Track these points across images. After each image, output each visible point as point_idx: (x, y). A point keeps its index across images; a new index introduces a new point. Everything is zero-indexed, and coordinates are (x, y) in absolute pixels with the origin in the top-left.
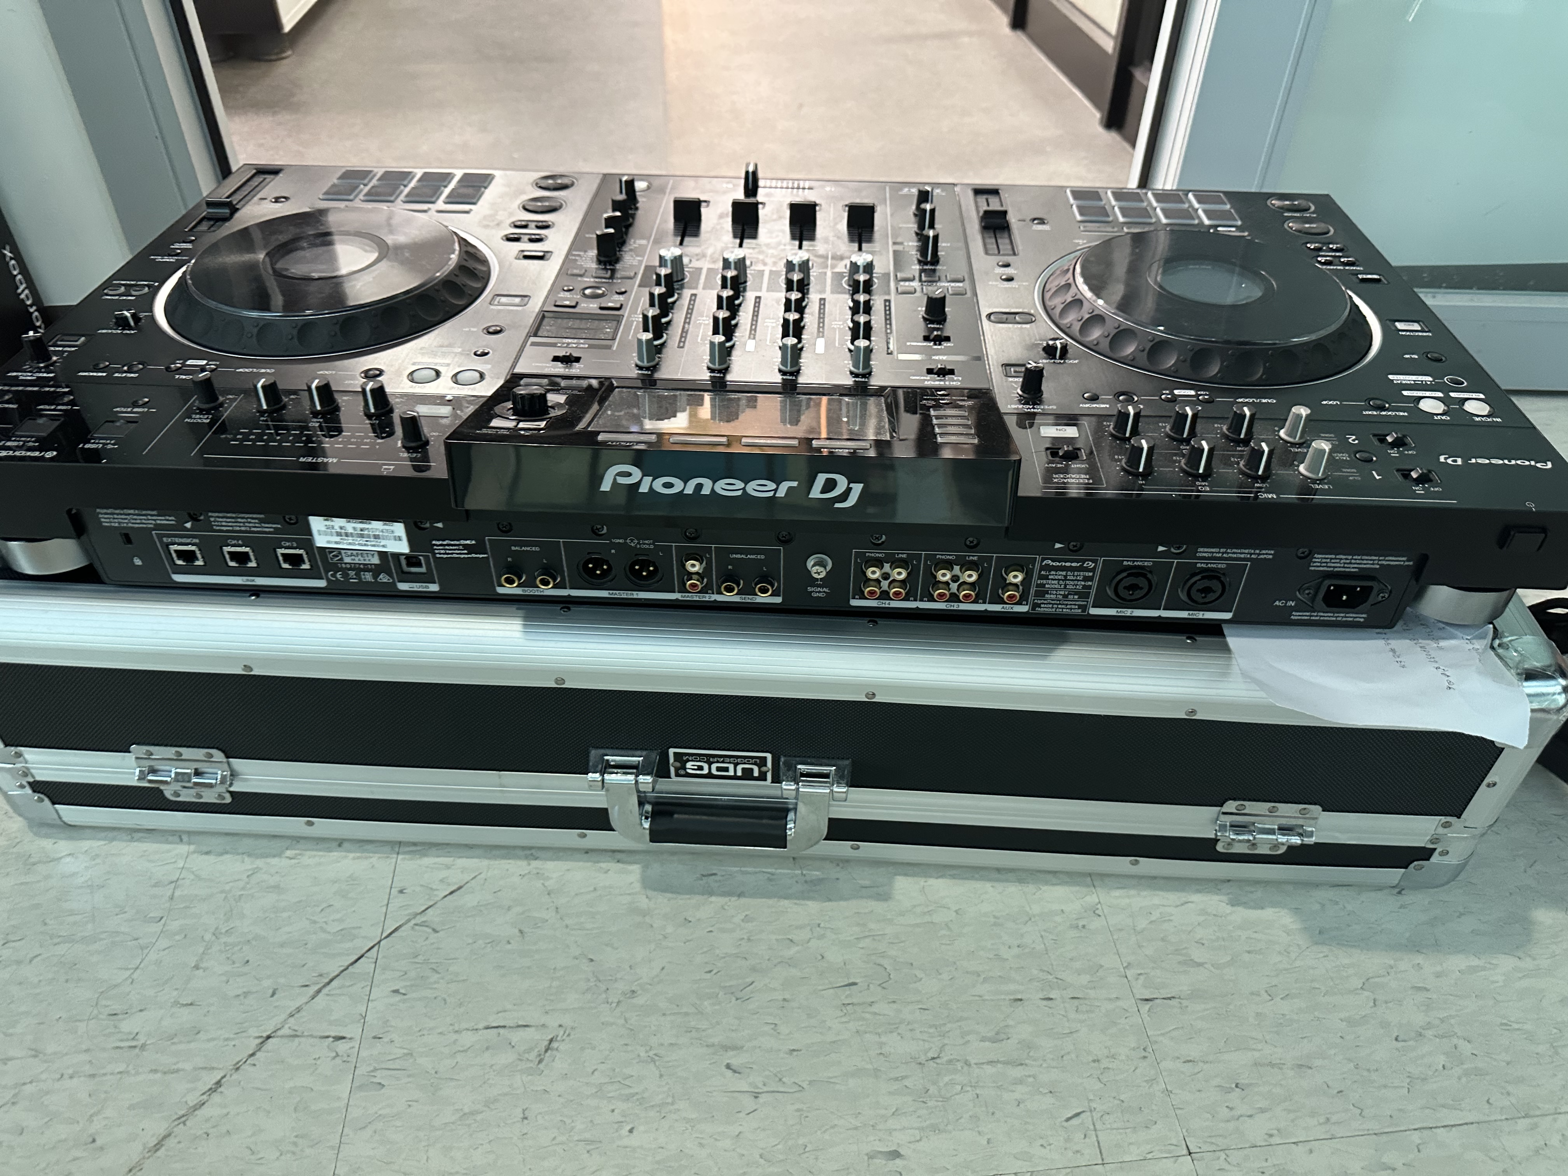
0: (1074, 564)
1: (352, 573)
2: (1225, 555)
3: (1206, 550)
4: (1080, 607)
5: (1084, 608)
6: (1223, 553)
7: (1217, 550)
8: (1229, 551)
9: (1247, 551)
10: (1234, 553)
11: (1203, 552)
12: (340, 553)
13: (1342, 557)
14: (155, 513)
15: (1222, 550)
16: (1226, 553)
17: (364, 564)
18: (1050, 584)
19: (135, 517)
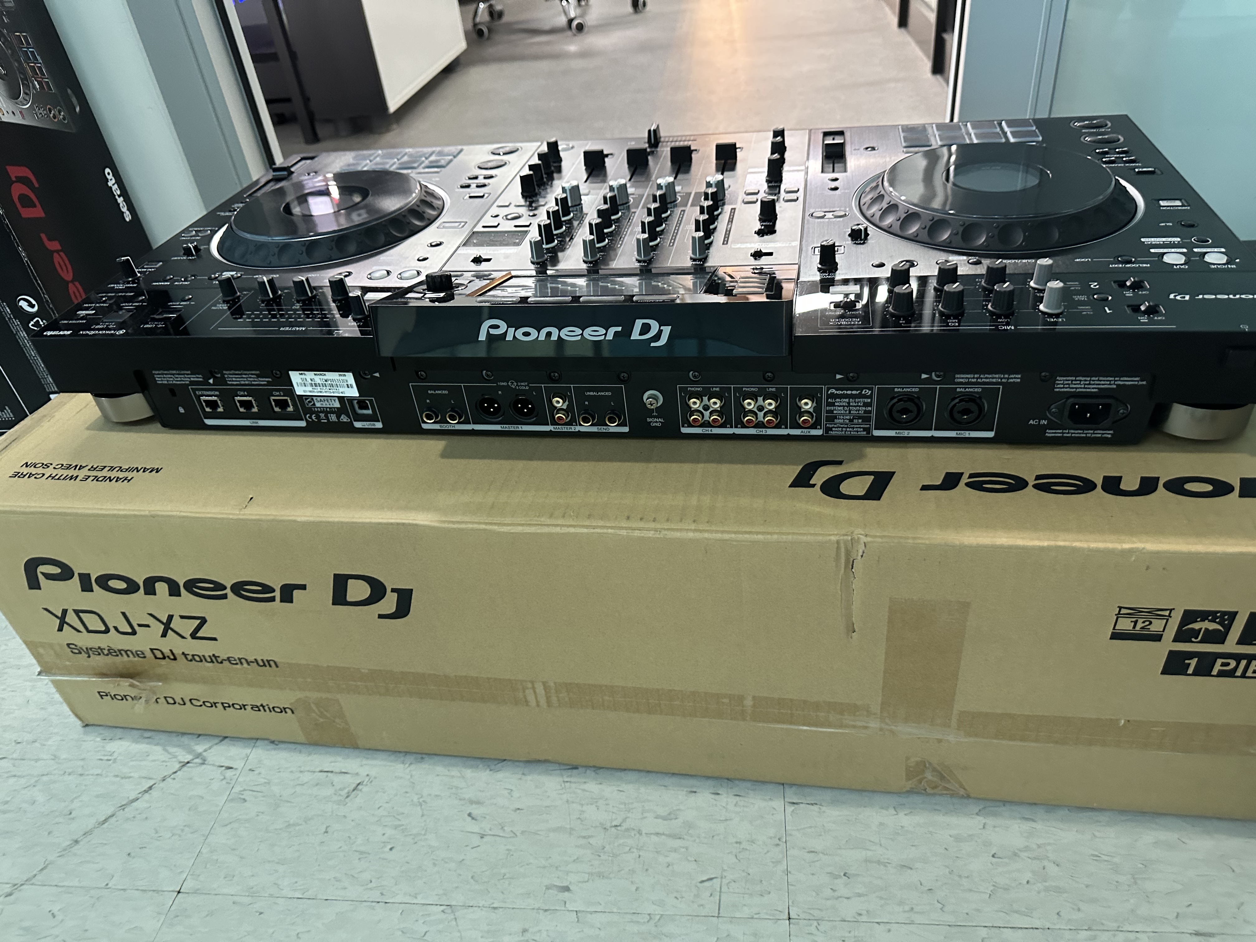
0: (854, 392)
1: (322, 415)
2: (979, 380)
3: (962, 376)
4: (865, 429)
5: (868, 430)
6: (977, 378)
7: (972, 376)
8: (982, 376)
9: (997, 376)
10: (987, 378)
11: (961, 378)
12: (313, 399)
13: (1081, 378)
14: (189, 372)
15: (976, 376)
16: (979, 378)
17: (330, 408)
18: (838, 410)
19: (177, 376)
